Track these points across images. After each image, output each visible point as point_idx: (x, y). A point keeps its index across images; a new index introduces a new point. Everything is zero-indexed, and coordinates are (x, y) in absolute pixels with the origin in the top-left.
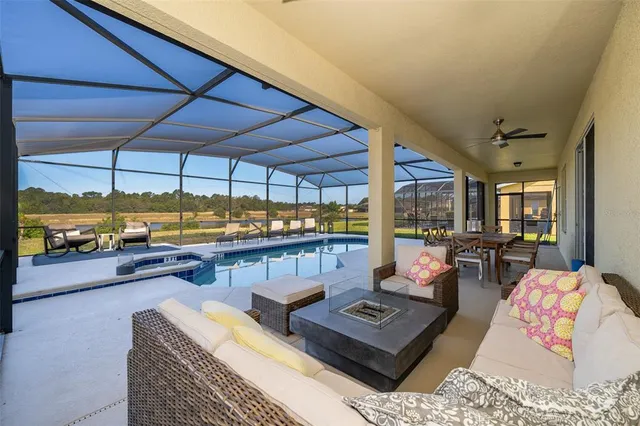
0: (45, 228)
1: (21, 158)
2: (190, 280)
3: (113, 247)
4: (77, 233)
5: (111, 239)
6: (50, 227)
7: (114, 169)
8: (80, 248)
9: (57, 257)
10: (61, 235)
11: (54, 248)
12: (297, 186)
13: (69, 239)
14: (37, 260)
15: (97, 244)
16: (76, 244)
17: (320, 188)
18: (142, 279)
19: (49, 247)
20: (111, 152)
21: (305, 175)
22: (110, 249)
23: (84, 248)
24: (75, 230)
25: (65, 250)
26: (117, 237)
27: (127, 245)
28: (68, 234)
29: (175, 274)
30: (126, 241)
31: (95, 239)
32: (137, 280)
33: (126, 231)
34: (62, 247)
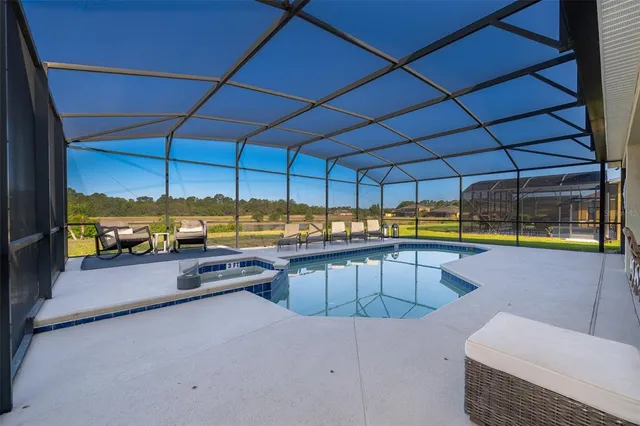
0: (96, 225)
1: (72, 144)
2: (267, 296)
3: (167, 249)
4: (129, 232)
5: (165, 239)
6: (102, 225)
7: (168, 158)
8: (133, 249)
9: (109, 259)
10: (112, 233)
11: (105, 249)
12: (358, 182)
13: (121, 238)
14: (87, 264)
15: (151, 245)
16: (129, 244)
17: (382, 185)
18: (210, 295)
19: (101, 248)
20: (164, 139)
21: (368, 169)
22: (165, 251)
23: (137, 249)
24: (128, 228)
25: (117, 251)
26: (171, 238)
27: (182, 246)
28: (120, 232)
29: (249, 289)
30: (181, 242)
31: (149, 239)
32: (203, 297)
33: (181, 230)
34: (114, 247)
